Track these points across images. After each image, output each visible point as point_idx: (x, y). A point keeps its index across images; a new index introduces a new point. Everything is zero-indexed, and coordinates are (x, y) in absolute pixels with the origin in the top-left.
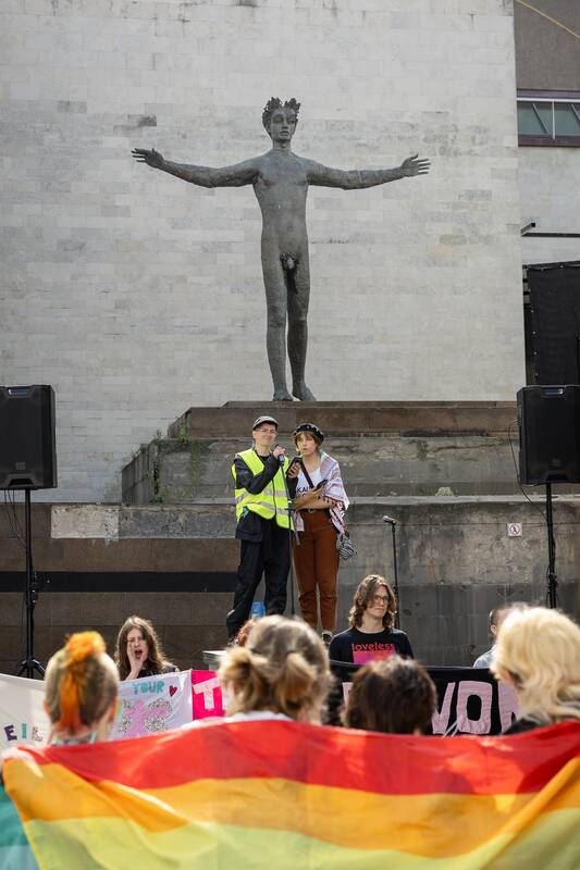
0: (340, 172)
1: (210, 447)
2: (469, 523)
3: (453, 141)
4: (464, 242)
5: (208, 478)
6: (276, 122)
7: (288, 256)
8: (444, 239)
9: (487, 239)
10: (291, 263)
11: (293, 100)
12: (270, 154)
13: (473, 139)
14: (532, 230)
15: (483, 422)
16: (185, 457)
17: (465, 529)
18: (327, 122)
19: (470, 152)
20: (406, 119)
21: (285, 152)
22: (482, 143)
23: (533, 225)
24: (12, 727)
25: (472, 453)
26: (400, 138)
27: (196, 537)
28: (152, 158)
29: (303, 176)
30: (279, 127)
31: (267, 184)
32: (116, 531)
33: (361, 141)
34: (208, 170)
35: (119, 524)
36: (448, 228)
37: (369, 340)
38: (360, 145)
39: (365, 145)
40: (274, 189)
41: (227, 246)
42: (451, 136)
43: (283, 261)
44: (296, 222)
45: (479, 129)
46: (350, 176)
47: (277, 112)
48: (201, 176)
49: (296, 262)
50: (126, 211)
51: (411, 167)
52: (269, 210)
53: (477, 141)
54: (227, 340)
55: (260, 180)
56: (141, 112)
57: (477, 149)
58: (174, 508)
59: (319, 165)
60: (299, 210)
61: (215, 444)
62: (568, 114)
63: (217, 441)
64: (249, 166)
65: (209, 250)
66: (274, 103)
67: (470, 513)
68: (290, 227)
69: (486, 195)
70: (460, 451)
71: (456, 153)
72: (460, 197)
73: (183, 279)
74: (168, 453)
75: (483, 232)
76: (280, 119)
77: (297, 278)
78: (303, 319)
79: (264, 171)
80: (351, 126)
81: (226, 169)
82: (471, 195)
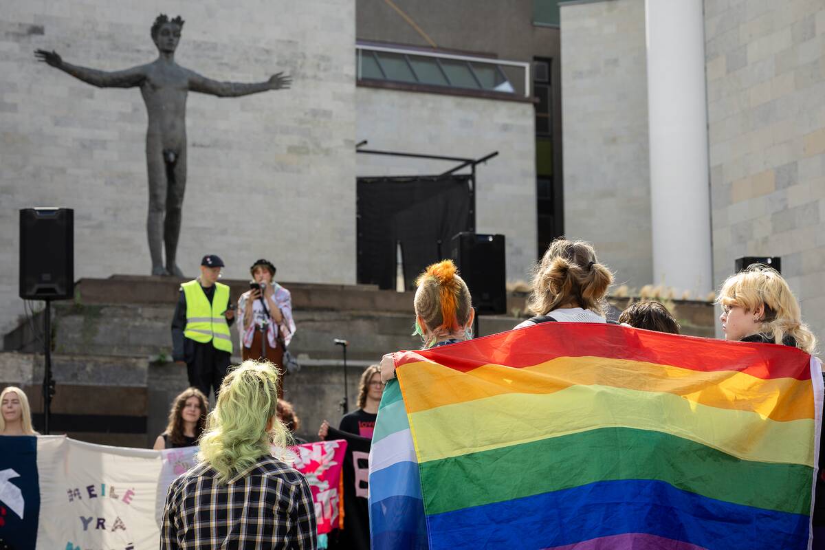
0: (216, 82)
1: (102, 311)
2: (329, 382)
3: (301, 67)
4: (307, 153)
5: (99, 339)
6: (163, 34)
7: (170, 150)
8: (292, 149)
9: (327, 152)
10: (172, 157)
11: (179, 18)
12: (156, 62)
13: (318, 66)
14: (364, 147)
15: (333, 301)
16: (79, 319)
17: (327, 388)
18: (194, 42)
19: (315, 77)
20: (262, 45)
21: (171, 62)
22: (325, 70)
23: (365, 142)
24: (93, 486)
25: (327, 326)
26: (257, 61)
27: (101, 384)
28: (52, 59)
29: (185, 83)
30: (165, 39)
31: (154, 87)
32: (30, 377)
33: (223, 61)
34: (101, 73)
35: (34, 370)
36: (295, 140)
37: (224, 232)
38: (221, 64)
39: (226, 64)
40: (160, 92)
41: (103, 144)
42: (300, 62)
43: (166, 154)
44: (178, 123)
45: (324, 58)
46: (225, 86)
47: (164, 26)
48: (94, 77)
49: (177, 156)
50: (14, 108)
51: (276, 82)
52: (154, 110)
53: (322, 68)
54: (100, 226)
55: (147, 84)
56: (31, 21)
57: (321, 75)
58: (83, 358)
59: (199, 76)
60: (180, 111)
61: (106, 309)
62: (370, 60)
63: (108, 306)
64: (137, 72)
65: (87, 146)
66: (162, 19)
67: (331, 374)
68: (173, 126)
69: (327, 114)
70: (318, 324)
71: (304, 77)
72: (306, 114)
73: (62, 171)
74: (65, 315)
75: (325, 145)
76: (167, 33)
77: (176, 171)
78: (179, 206)
79: (151, 76)
80: (214, 47)
81: (117, 73)
82: (315, 113)
